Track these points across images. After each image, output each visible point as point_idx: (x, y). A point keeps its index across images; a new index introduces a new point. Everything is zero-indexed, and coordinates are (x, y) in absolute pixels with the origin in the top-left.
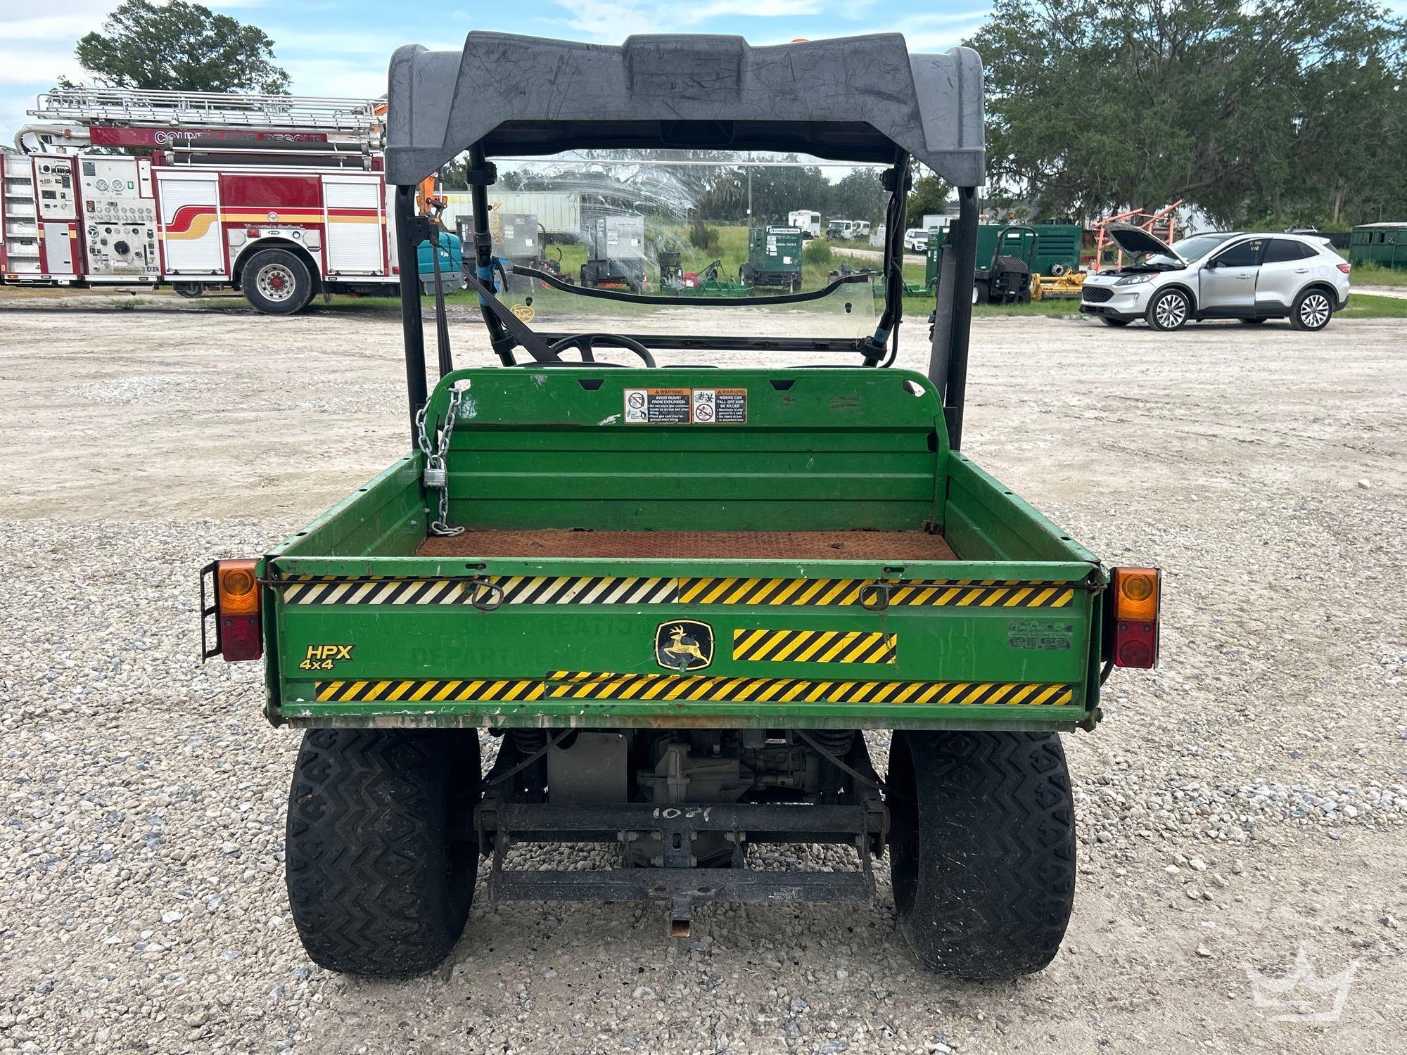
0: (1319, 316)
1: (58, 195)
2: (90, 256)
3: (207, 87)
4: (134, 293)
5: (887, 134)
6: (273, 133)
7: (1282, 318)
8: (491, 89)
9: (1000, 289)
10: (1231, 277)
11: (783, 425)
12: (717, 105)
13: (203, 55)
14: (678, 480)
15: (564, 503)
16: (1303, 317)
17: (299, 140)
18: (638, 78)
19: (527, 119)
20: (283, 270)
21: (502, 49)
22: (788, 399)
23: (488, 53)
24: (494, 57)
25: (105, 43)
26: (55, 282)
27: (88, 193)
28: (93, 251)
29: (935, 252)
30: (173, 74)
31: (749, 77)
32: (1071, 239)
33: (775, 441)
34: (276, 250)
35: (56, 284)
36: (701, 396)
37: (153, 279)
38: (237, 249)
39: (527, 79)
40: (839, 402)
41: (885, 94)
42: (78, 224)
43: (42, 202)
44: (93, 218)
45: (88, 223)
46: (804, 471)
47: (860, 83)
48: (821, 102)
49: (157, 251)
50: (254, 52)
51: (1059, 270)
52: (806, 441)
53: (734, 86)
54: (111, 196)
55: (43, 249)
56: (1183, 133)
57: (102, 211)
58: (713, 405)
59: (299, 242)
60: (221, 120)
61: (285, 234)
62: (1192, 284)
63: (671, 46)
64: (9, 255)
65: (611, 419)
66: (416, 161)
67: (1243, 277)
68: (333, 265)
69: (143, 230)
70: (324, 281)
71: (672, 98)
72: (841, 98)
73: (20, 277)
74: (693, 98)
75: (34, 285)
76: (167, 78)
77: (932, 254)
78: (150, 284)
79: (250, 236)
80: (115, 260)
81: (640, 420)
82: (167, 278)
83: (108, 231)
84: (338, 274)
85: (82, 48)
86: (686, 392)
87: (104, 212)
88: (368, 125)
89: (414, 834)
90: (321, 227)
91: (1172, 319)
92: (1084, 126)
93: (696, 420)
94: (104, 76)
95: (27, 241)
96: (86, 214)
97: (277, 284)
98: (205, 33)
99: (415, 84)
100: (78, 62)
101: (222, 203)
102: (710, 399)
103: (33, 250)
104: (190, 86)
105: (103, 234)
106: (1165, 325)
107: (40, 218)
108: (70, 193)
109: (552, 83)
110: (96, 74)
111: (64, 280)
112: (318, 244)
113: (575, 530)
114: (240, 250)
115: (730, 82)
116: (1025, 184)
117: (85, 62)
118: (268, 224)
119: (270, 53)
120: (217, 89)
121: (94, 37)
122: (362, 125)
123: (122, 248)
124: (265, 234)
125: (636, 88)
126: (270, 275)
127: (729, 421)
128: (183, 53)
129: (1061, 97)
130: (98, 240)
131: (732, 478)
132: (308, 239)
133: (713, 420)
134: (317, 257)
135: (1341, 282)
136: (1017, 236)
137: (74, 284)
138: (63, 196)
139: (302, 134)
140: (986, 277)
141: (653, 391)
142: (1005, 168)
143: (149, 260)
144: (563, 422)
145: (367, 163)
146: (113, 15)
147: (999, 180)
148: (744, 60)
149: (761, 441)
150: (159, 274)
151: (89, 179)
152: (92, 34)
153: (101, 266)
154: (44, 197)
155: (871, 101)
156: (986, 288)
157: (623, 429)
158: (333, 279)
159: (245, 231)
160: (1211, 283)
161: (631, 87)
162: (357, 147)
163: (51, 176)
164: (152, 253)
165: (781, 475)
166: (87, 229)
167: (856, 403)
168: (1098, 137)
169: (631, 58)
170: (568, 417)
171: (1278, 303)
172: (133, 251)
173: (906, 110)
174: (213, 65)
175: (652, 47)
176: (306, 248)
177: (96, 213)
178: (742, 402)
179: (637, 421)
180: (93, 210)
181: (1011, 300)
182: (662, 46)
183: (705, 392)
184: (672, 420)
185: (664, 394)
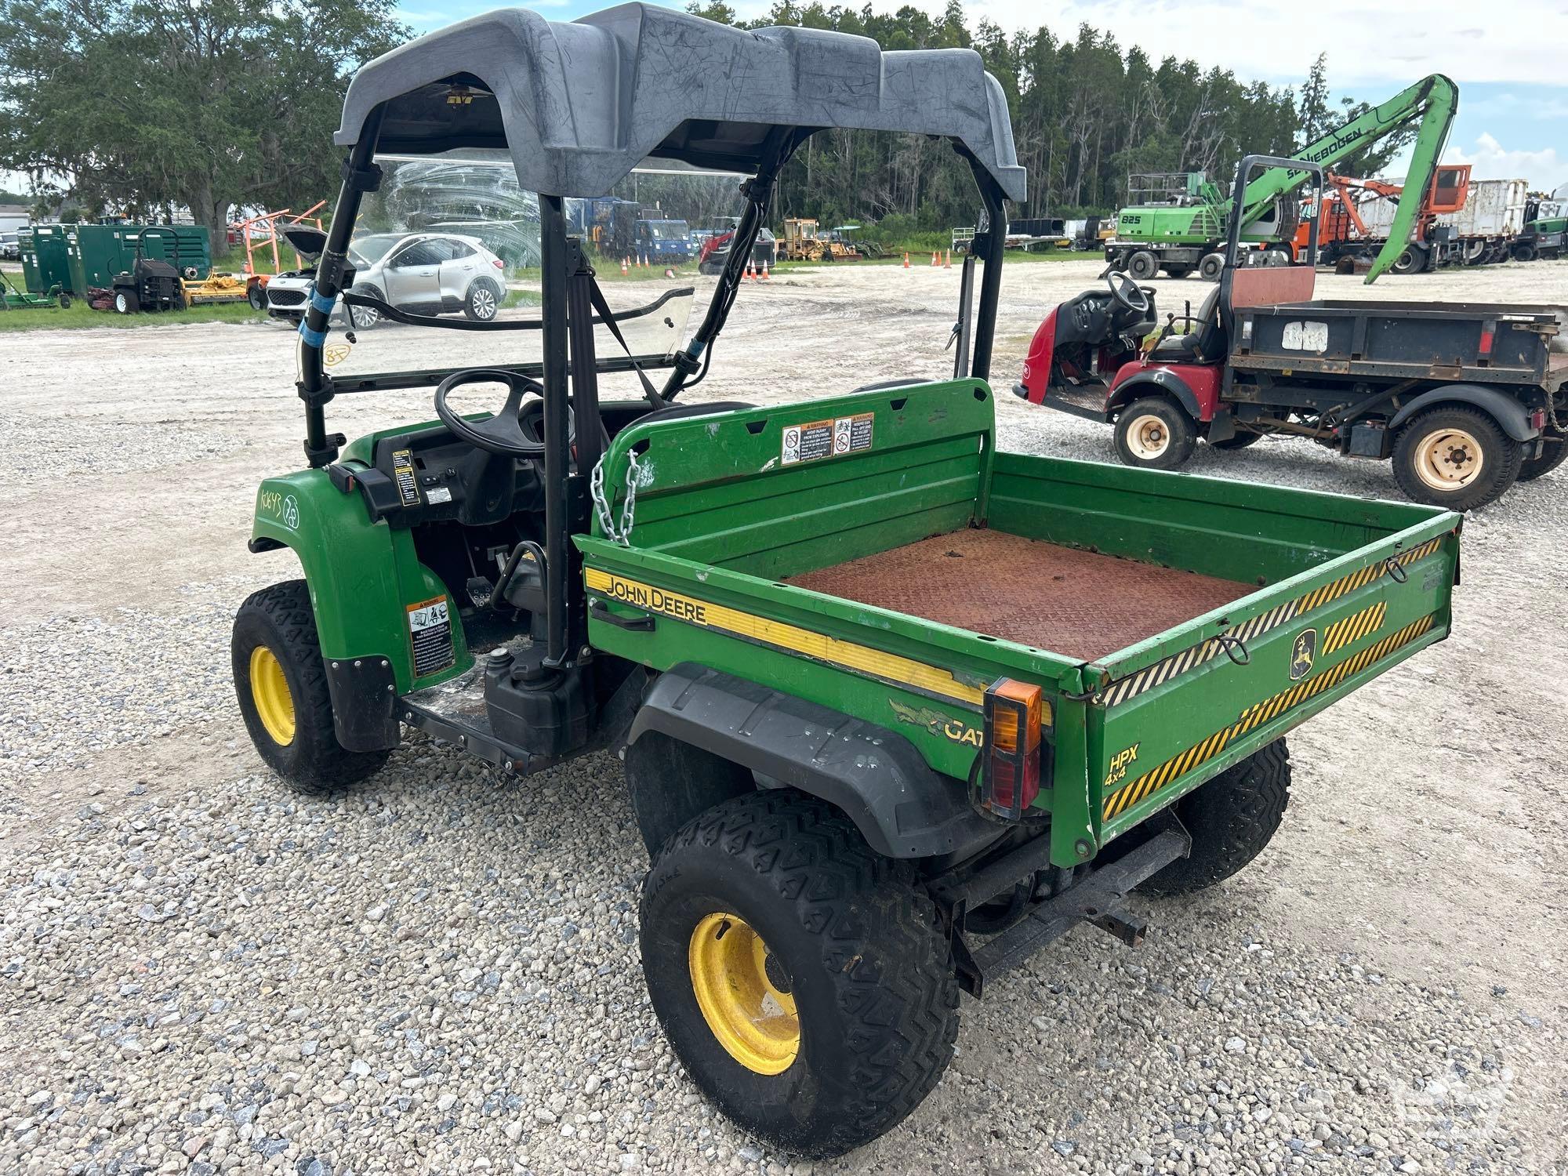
0: (488, 308)
5: (972, 149)
7: (457, 311)
8: (671, 79)
9: (150, 294)
10: (414, 276)
11: (896, 445)
12: (862, 112)
14: (812, 518)
16: (476, 310)
18: (803, 77)
19: (705, 118)
21: (679, 29)
22: (900, 418)
23: (666, 33)
24: (672, 39)
29: (34, 257)
31: (883, 84)
32: (198, 240)
33: (882, 463)
36: (841, 424)
39: (704, 70)
40: (934, 416)
41: (970, 111)
46: (899, 489)
47: (955, 97)
48: (932, 115)
51: (192, 273)
52: (904, 459)
56: (247, 131)
58: (849, 433)
62: (379, 283)
65: (771, 462)
66: (599, 167)
67: (426, 275)
71: (829, 102)
72: (944, 112)
74: (844, 104)
77: (30, 258)
81: (795, 460)
86: (830, 423)
91: (367, 318)
92: (139, 118)
93: (836, 452)
99: (566, 63)
102: (847, 426)
106: (362, 324)
109: (727, 76)
115: (872, 89)
116: (72, 177)
125: (800, 88)
127: (861, 448)
129: (103, 86)
133: (848, 449)
135: (498, 276)
136: (136, 237)
140: (132, 283)
141: (805, 426)
142: (44, 161)
144: (731, 474)
147: (39, 177)
148: (881, 66)
155: (962, 116)
156: (133, 295)
157: (781, 471)
160: (393, 281)
161: (796, 89)
167: (943, 415)
168: (158, 130)
169: (798, 54)
170: (736, 468)
171: (454, 299)
173: (984, 127)
178: (870, 426)
179: (791, 461)
181: (166, 307)
183: (845, 421)
184: (819, 455)
185: (814, 428)
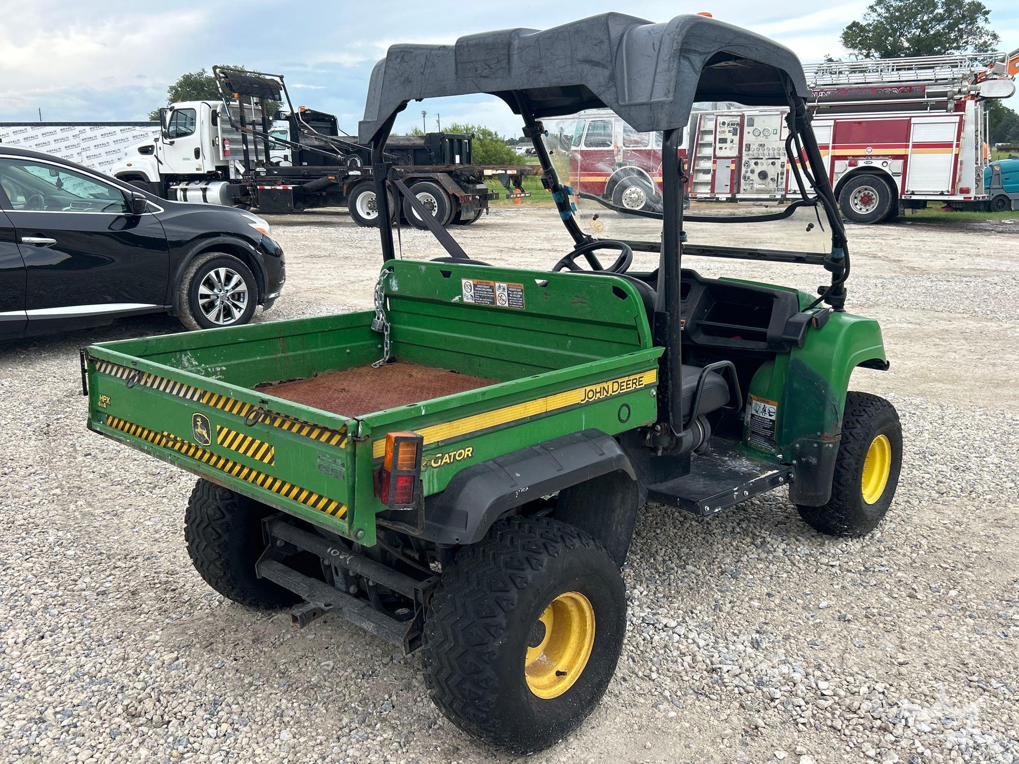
1: (729, 141)
2: (742, 181)
3: (931, 52)
4: (767, 207)
5: (595, 93)
6: (883, 88)
8: (397, 81)
11: (545, 313)
12: (499, 80)
13: (932, 28)
14: (498, 345)
15: (446, 352)
17: (903, 92)
18: (459, 65)
20: (872, 191)
21: (402, 55)
22: (546, 294)
23: (396, 58)
24: (398, 60)
25: (862, 29)
26: (718, 199)
27: (747, 138)
28: (745, 177)
30: (906, 45)
31: (515, 59)
33: (546, 325)
34: (867, 176)
35: (718, 201)
36: (500, 286)
37: (779, 197)
38: (839, 175)
39: (412, 73)
40: (576, 299)
41: (595, 62)
42: (737, 159)
43: (718, 145)
44: (748, 155)
45: (745, 159)
46: (567, 350)
47: (580, 55)
48: (556, 72)
49: (785, 177)
50: (973, 20)
52: (564, 327)
53: (507, 66)
54: (762, 139)
55: (714, 177)
57: (754, 152)
58: (506, 294)
59: (886, 169)
60: (846, 81)
61: (877, 164)
63: (474, 42)
64: (694, 181)
65: (457, 298)
68: (910, 187)
69: (778, 163)
70: (901, 199)
71: (477, 77)
72: (568, 68)
73: (698, 196)
74: (486, 77)
75: (705, 200)
76: (901, 49)
78: (776, 200)
79: (850, 165)
80: (758, 184)
81: (471, 301)
82: (788, 196)
83: (756, 164)
84: (913, 193)
85: (845, 33)
86: (492, 283)
87: (755, 152)
88: (961, 76)
89: (224, 520)
90: (904, 157)
93: (498, 304)
94: (856, 52)
95: (706, 172)
96: (744, 153)
97: (866, 201)
98: (937, 11)
100: (842, 43)
101: (834, 142)
102: (504, 289)
103: (708, 178)
104: (917, 53)
105: (753, 166)
107: (715, 156)
108: (736, 139)
109: (422, 74)
110: (851, 51)
111: (723, 197)
112: (900, 170)
113: (452, 371)
114: (841, 176)
115: (505, 62)
117: (846, 44)
118: (864, 156)
119: (986, 20)
120: (939, 53)
121: (855, 24)
122: (956, 76)
123: (763, 175)
124: (861, 163)
125: (460, 72)
126: (862, 194)
127: (515, 306)
128: (916, 28)
130: (749, 170)
131: (526, 349)
132: (893, 167)
133: (507, 305)
134: (898, 181)
137: (729, 200)
138: (732, 142)
139: (906, 87)
141: (476, 281)
143: (779, 183)
144: (435, 298)
145: (951, 106)
146: (871, 7)
148: (512, 47)
149: (537, 323)
150: (783, 193)
151: (751, 129)
152: (854, 23)
153: (748, 187)
154: (719, 143)
155: (586, 67)
157: (462, 305)
158: (908, 197)
159: (847, 162)
161: (457, 73)
162: (944, 94)
163: (726, 128)
164: (782, 178)
165: (553, 351)
166: (743, 162)
167: (586, 301)
169: (459, 53)
170: (437, 295)
172: (770, 177)
173: (607, 73)
174: (938, 34)
175: (465, 44)
176: (890, 174)
177: (751, 152)
178: (521, 293)
179: (469, 301)
180: (749, 150)
182: (470, 42)
183: (502, 284)
184: (486, 302)
185: (481, 284)
